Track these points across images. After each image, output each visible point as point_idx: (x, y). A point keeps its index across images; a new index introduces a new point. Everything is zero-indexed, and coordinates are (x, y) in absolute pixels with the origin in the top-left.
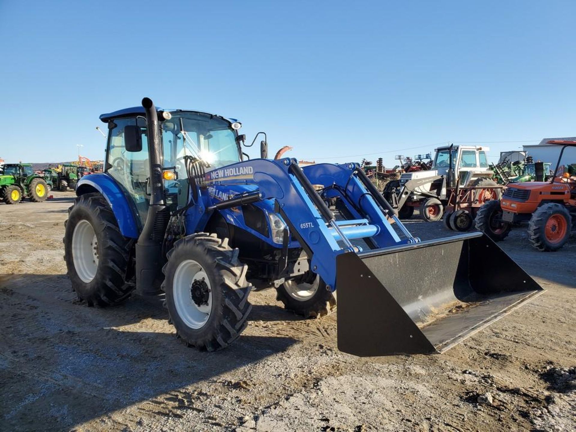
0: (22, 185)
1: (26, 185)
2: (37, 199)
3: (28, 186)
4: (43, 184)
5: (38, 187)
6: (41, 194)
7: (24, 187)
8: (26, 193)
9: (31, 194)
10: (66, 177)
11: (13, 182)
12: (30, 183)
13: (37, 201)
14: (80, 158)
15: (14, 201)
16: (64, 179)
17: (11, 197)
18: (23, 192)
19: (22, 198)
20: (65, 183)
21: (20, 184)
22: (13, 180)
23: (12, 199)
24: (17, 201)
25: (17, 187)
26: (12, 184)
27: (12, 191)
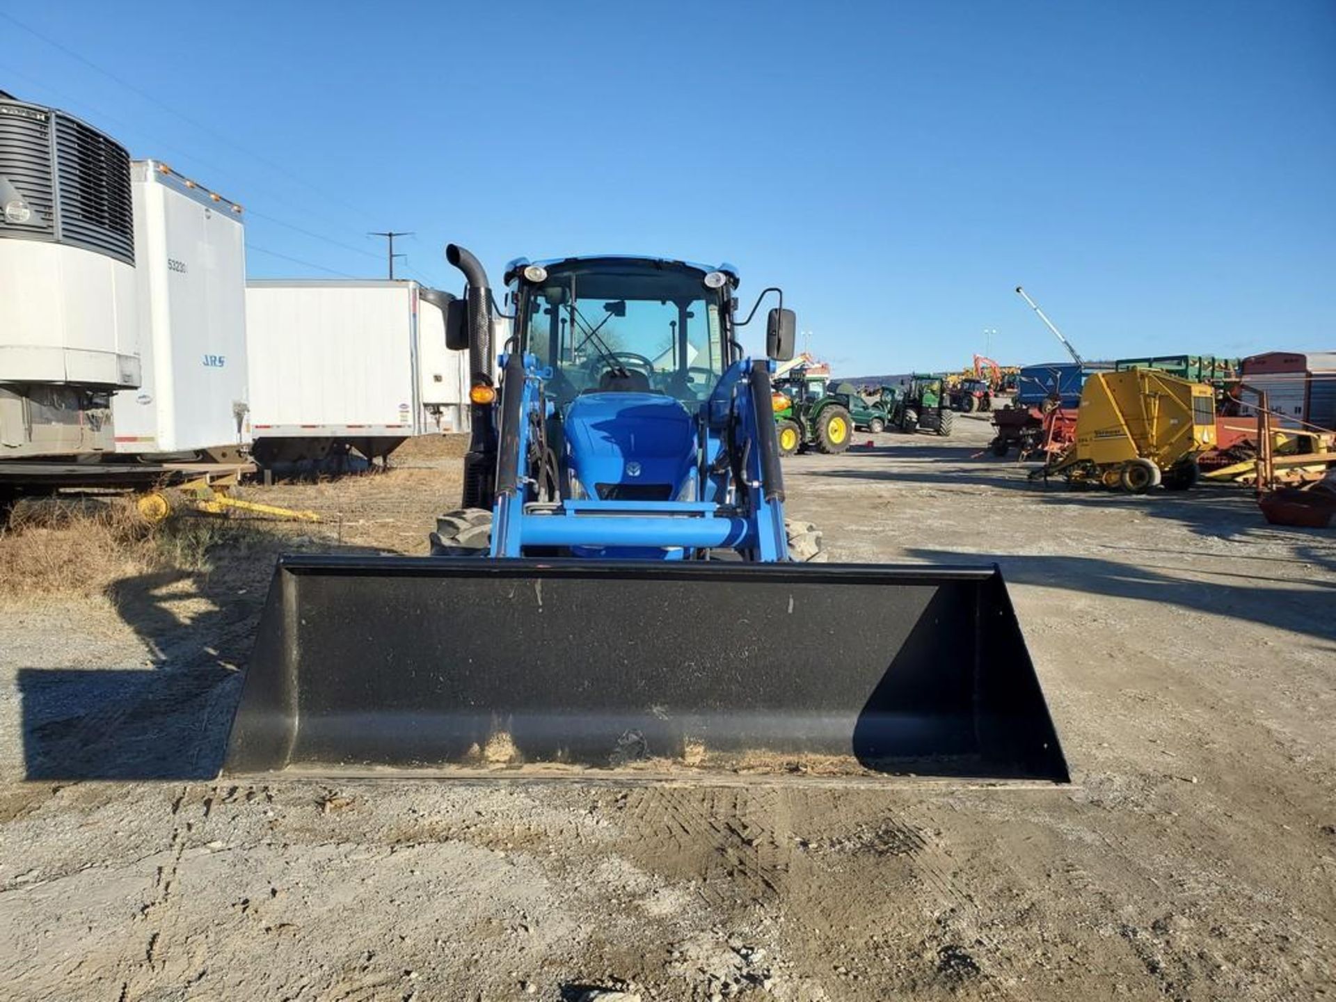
0: (803, 419)
1: (810, 420)
2: (829, 447)
3: (814, 421)
4: (843, 417)
5: (832, 424)
6: (837, 438)
7: (807, 424)
8: (809, 435)
9: (818, 437)
10: (917, 404)
11: (789, 413)
12: (819, 415)
13: (828, 453)
14: (976, 360)
15: (785, 450)
16: (912, 407)
17: (780, 442)
18: (803, 433)
19: (801, 445)
20: (913, 415)
21: (799, 418)
22: (790, 410)
23: (781, 446)
24: (790, 451)
25: (792, 423)
26: (785, 418)
27: (784, 431)
